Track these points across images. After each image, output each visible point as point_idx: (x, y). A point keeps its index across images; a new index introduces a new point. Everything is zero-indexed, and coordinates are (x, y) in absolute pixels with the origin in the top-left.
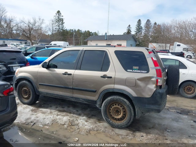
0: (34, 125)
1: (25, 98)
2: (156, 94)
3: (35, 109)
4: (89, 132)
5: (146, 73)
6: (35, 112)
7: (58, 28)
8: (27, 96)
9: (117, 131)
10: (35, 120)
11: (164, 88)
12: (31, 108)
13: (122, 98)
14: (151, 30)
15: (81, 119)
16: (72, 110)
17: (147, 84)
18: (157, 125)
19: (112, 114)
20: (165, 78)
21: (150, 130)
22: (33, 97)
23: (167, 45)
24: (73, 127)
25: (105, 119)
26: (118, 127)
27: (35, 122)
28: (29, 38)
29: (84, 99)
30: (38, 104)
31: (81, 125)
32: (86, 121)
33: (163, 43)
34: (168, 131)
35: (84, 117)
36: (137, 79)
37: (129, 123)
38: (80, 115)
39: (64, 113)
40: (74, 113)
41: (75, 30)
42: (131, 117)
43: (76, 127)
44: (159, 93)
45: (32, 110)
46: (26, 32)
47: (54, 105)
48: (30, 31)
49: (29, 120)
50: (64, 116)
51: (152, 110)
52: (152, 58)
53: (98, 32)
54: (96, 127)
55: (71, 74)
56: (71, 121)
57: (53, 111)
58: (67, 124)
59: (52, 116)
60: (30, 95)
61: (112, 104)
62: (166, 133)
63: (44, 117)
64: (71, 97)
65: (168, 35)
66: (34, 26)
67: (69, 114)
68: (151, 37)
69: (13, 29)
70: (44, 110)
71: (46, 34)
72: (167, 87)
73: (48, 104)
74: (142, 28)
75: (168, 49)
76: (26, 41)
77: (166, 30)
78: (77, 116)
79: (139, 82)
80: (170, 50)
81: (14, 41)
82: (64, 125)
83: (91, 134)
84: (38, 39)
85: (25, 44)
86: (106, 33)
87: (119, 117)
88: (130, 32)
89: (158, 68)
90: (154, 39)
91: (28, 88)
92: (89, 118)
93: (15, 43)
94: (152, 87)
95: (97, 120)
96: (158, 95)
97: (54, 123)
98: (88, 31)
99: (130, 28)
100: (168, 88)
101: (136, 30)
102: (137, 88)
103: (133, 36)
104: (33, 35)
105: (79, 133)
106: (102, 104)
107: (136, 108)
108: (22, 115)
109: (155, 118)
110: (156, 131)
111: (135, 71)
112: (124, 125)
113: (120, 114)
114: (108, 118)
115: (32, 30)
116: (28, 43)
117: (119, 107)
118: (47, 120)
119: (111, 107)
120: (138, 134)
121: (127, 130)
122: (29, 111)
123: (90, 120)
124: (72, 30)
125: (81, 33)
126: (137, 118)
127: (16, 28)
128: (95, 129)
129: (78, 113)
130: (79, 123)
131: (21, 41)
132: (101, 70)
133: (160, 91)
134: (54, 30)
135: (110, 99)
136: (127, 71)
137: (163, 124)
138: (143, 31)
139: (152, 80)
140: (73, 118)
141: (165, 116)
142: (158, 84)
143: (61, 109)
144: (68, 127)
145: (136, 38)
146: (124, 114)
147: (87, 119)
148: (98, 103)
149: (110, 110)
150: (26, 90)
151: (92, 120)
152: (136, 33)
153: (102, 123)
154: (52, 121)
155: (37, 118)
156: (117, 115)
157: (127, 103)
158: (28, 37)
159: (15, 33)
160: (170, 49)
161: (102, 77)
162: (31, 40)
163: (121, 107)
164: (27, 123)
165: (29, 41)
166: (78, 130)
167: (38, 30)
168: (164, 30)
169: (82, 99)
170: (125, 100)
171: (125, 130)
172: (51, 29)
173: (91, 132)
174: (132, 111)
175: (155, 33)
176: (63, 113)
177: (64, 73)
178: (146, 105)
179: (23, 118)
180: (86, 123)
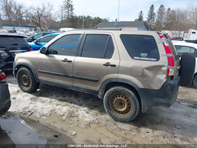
0: (32, 115)
1: (25, 86)
2: (166, 86)
3: (34, 98)
4: (89, 125)
5: (156, 61)
6: (34, 101)
7: (67, 14)
8: (27, 84)
9: (120, 125)
10: (33, 109)
11: (176, 79)
12: (31, 96)
13: (126, 90)
14: (165, 16)
15: (82, 110)
16: (73, 100)
17: (156, 74)
18: (165, 120)
19: (114, 106)
20: (178, 68)
21: (158, 126)
22: (32, 84)
23: (181, 32)
24: (72, 118)
25: (107, 111)
26: (121, 120)
27: (33, 111)
28: (38, 25)
29: (85, 89)
30: (38, 92)
31: (81, 117)
32: (87, 113)
33: (177, 30)
34: (178, 128)
35: (86, 108)
36: (145, 68)
37: (133, 117)
38: (81, 105)
39: (65, 103)
40: (75, 103)
41: (85, 17)
42: (136, 110)
43: (75, 119)
44: (170, 84)
45: (31, 99)
46: (35, 19)
47: (55, 94)
48: (39, 18)
49: (27, 109)
50: (64, 106)
51: (161, 104)
52: (164, 44)
53: (108, 18)
54: (97, 119)
55: (71, 61)
56: (71, 112)
57: (53, 100)
58: (66, 115)
59: (52, 105)
60: (29, 83)
61: (115, 95)
62: (175, 130)
63: (43, 106)
64: (72, 86)
65: (182, 22)
66: (43, 13)
67: (69, 104)
68: (163, 24)
69: (23, 16)
70: (44, 99)
71: (56, 21)
72: (179, 78)
73: (49, 93)
74: (154, 14)
75: (182, 36)
76: (36, 27)
77: (180, 16)
78: (78, 106)
79: (147, 72)
80: (184, 38)
81: (23, 27)
82: (62, 116)
83: (90, 127)
84: (48, 26)
85: (35, 31)
86: (116, 20)
87: (123, 110)
88: (142, 18)
89: (170, 55)
90: (167, 25)
91: (27, 76)
92: (91, 109)
93: (24, 30)
94: (162, 77)
95: (99, 111)
96: (169, 87)
97: (52, 113)
98: (98, 18)
99: (142, 14)
100: (181, 79)
101: (148, 17)
102: (145, 79)
103: (145, 23)
104: (42, 21)
105: (78, 126)
106: (104, 94)
107: (142, 101)
108: (20, 104)
109: (164, 111)
110: (164, 127)
111: (143, 58)
112: (128, 119)
113: (124, 107)
114: (111, 110)
115: (41, 17)
116: (37, 30)
117: (123, 99)
118: (46, 110)
119: (114, 99)
120: (143, 130)
121: (131, 124)
122: (29, 100)
123: (91, 111)
124: (82, 16)
125: (91, 20)
126: (143, 112)
127: (26, 14)
128: (96, 122)
129: (80, 103)
130: (79, 115)
131: (31, 28)
132: (104, 57)
133: (172, 82)
134: (63, 16)
135: (113, 90)
136: (134, 59)
137: (172, 119)
138: (156, 18)
139: (163, 70)
140: (73, 109)
141: (175, 109)
142: (169, 74)
143: (62, 98)
144: (66, 118)
145: (148, 25)
146: (128, 107)
147: (88, 110)
148: (100, 94)
149: (113, 101)
150: (25, 77)
151: (93, 112)
152: (149, 20)
153: (104, 115)
154: (51, 111)
155: (36, 107)
156: (121, 107)
157: (132, 95)
158: (37, 23)
159: (25, 20)
160: (184, 36)
161: (104, 65)
162: (40, 27)
163: (125, 98)
164: (25, 113)
165: (39, 28)
166: (77, 123)
167: (47, 16)
168: (178, 17)
169: (83, 89)
170: (130, 91)
171: (129, 125)
172: (61, 16)
173: (91, 125)
174: (138, 104)
175: (169, 20)
176: (63, 103)
177: (63, 60)
178: (154, 98)
179: (21, 107)
180: (87, 115)
